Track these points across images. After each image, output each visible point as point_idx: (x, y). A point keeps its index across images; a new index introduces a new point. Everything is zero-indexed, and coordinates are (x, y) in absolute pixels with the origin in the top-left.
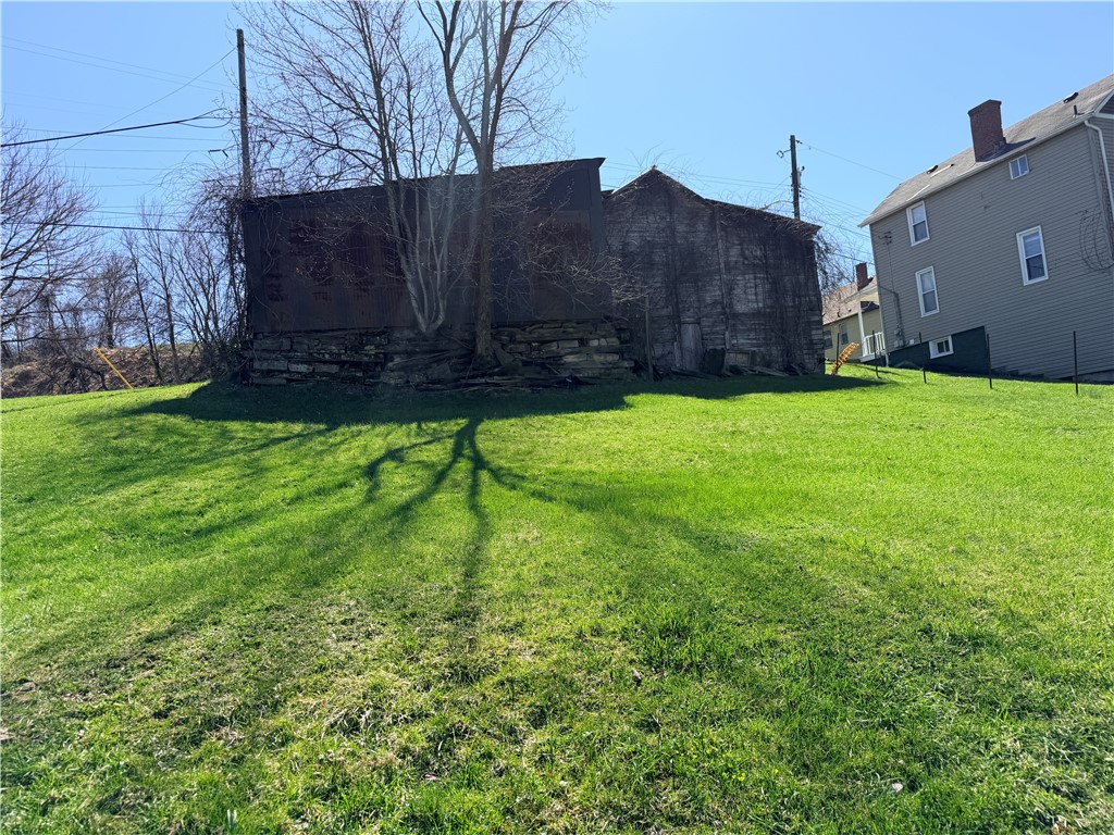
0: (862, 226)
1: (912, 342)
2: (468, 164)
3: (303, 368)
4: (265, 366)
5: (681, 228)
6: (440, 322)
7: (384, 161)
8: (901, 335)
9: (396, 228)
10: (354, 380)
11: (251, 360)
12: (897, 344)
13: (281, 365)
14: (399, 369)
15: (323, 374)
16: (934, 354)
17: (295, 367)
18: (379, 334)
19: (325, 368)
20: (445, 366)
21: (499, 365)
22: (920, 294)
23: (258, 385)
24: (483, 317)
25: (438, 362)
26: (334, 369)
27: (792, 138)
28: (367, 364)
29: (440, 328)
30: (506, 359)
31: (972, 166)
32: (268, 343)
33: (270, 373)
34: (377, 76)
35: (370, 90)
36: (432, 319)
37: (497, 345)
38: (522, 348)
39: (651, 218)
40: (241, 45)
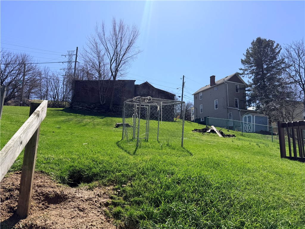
0: (192, 95)
1: (198, 118)
2: (112, 79)
3: (81, 108)
4: (75, 106)
5: (150, 92)
6: (104, 103)
7: (99, 77)
8: (197, 116)
9: (99, 88)
10: (89, 110)
11: (73, 105)
12: (196, 118)
13: (78, 107)
14: (96, 109)
15: (84, 109)
16: (201, 121)
17: (80, 107)
18: (94, 104)
19: (84, 108)
20: (104, 110)
21: (113, 111)
22: (200, 109)
23: (74, 109)
24: (111, 103)
25: (103, 109)
26: (86, 108)
27: (184, 76)
28: (91, 108)
29: (104, 104)
30: (114, 110)
31: (210, 87)
32: (76, 103)
33: (75, 108)
34: (100, 63)
35: (98, 65)
36: (103, 102)
37: (113, 108)
38: (117, 109)
39: (145, 90)
40: (77, 50)
